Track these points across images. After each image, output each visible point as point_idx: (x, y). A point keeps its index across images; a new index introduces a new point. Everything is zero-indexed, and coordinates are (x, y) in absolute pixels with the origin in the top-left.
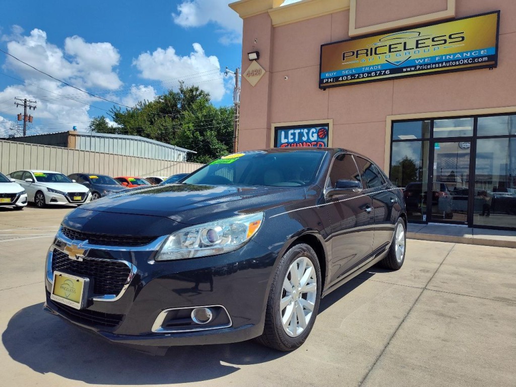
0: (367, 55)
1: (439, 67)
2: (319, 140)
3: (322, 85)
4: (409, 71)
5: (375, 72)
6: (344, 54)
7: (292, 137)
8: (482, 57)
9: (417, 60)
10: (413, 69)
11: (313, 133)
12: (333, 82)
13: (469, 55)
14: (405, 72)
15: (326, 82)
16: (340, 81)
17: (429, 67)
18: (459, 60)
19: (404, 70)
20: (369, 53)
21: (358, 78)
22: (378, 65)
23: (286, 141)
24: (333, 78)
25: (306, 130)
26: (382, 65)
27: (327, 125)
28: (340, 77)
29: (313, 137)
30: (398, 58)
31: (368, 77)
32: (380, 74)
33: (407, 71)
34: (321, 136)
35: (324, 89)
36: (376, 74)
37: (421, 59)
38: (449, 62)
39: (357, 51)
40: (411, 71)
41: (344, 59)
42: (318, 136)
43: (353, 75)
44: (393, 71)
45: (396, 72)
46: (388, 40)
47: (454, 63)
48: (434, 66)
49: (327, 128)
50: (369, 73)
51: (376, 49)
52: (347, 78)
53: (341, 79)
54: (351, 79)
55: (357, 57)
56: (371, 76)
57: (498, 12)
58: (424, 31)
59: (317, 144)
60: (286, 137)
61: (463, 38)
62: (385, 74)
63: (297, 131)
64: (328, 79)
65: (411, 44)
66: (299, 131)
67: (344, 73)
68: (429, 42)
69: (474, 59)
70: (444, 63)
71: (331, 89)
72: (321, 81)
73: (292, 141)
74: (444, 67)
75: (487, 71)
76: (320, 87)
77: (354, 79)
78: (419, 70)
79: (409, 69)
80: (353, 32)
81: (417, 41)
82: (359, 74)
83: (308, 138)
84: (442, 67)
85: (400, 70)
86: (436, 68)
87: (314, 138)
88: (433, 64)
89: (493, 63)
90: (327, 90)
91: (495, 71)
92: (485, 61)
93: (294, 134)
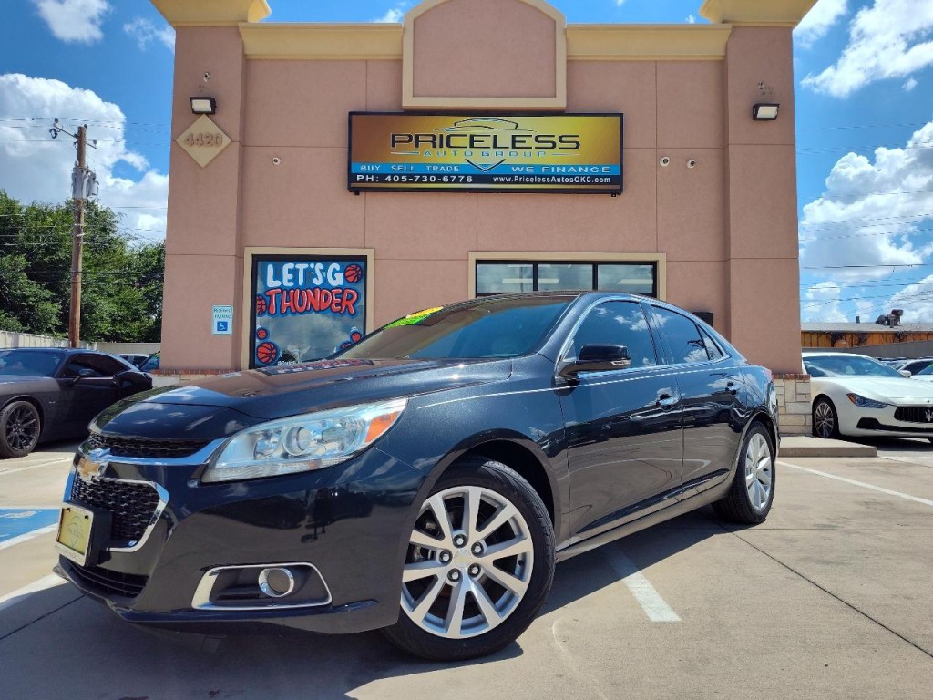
0: (434, 146)
1: (546, 183)
2: (348, 285)
3: (353, 185)
4: (502, 183)
5: (449, 175)
6: (393, 136)
7: (291, 276)
8: (604, 177)
9: (515, 166)
10: (508, 180)
11: (335, 271)
12: (375, 182)
13: (586, 170)
14: (496, 183)
15: (362, 181)
16: (387, 182)
17: (532, 180)
18: (573, 177)
19: (496, 179)
20: (437, 142)
21: (420, 181)
22: (453, 166)
23: (278, 283)
24: (375, 175)
25: (319, 266)
26: (459, 166)
27: (364, 258)
28: (387, 175)
29: (334, 278)
30: (485, 159)
31: (437, 182)
32: (457, 181)
33: (499, 182)
34: (351, 279)
35: (357, 191)
36: (450, 179)
37: (520, 166)
38: (560, 176)
39: (417, 136)
40: (505, 182)
41: (393, 146)
42: (345, 278)
43: (409, 176)
44: (477, 179)
45: (483, 182)
46: (469, 126)
47: (567, 180)
48: (539, 180)
49: (362, 264)
50: (439, 176)
51: (449, 137)
52: (400, 179)
53: (389, 178)
54: (408, 182)
55: (417, 145)
56: (442, 182)
57: (621, 115)
58: (526, 124)
59: (343, 293)
60: (278, 276)
61: (578, 145)
62: (465, 181)
63: (302, 267)
64: (365, 175)
65: (505, 140)
66: (306, 266)
67: (394, 169)
68: (530, 142)
69: (593, 177)
70: (553, 179)
71: (368, 194)
72: (351, 177)
73: (291, 284)
74: (553, 183)
75: (608, 197)
76: (351, 189)
77: (414, 182)
78: (518, 182)
79: (502, 180)
80: (409, 101)
81: (514, 137)
82: (421, 175)
83: (325, 279)
84: (550, 183)
85: (488, 179)
86: (541, 183)
87: (338, 281)
88: (538, 176)
89: (618, 187)
90: (362, 195)
91: (619, 198)
92: (604, 184)
93: (294, 272)
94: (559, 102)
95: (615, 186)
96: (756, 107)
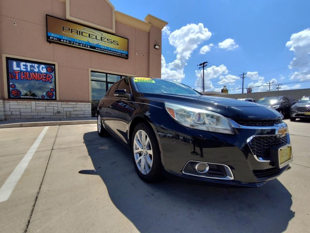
0: (78, 34)
1: (110, 52)
2: (48, 73)
3: (49, 40)
4: (98, 50)
5: (83, 44)
6: (63, 27)
7: (24, 67)
8: (124, 54)
9: (102, 46)
10: (100, 49)
11: (43, 68)
12: (57, 40)
13: (120, 51)
14: (96, 49)
15: (52, 39)
16: (62, 42)
17: (106, 51)
18: (117, 52)
19: (96, 48)
20: (78, 33)
21: (73, 44)
22: (84, 41)
23: (19, 69)
24: (57, 38)
25: (36, 65)
26: (86, 42)
27: (54, 65)
28: (62, 39)
29: (43, 70)
31: (78, 45)
32: (85, 46)
33: (97, 50)
34: (49, 71)
35: (50, 42)
36: (83, 46)
37: (103, 46)
38: (114, 51)
39: (72, 29)
40: (99, 50)
41: (63, 30)
42: (47, 70)
43: (69, 41)
44: (91, 47)
45: (93, 48)
47: (115, 53)
48: (108, 51)
49: (53, 67)
50: (79, 44)
51: (82, 32)
52: (66, 42)
53: (62, 40)
54: (69, 43)
55: (72, 32)
56: (80, 46)
57: (128, 39)
58: (105, 35)
59: (46, 75)
60: (18, 66)
61: (118, 44)
62: (87, 47)
63: (29, 65)
64: (53, 37)
65: (99, 38)
66: (31, 64)
67: (64, 38)
68: (106, 40)
69: (122, 54)
70: (112, 52)
71: (55, 44)
72: (48, 37)
73: (25, 70)
74: (112, 53)
75: (125, 59)
76: (48, 41)
77: (71, 43)
78: (102, 51)
79: (98, 49)
80: (68, 17)
81: (101, 38)
82: (74, 42)
83: (39, 70)
84: (111, 53)
85: (94, 48)
86: (109, 52)
87: (44, 71)
88: (108, 50)
89: (127, 57)
90: (52, 44)
91: (127, 60)
92: (124, 56)
93: (26, 66)
94: (113, 31)
95: (126, 57)
96: (155, 45)
